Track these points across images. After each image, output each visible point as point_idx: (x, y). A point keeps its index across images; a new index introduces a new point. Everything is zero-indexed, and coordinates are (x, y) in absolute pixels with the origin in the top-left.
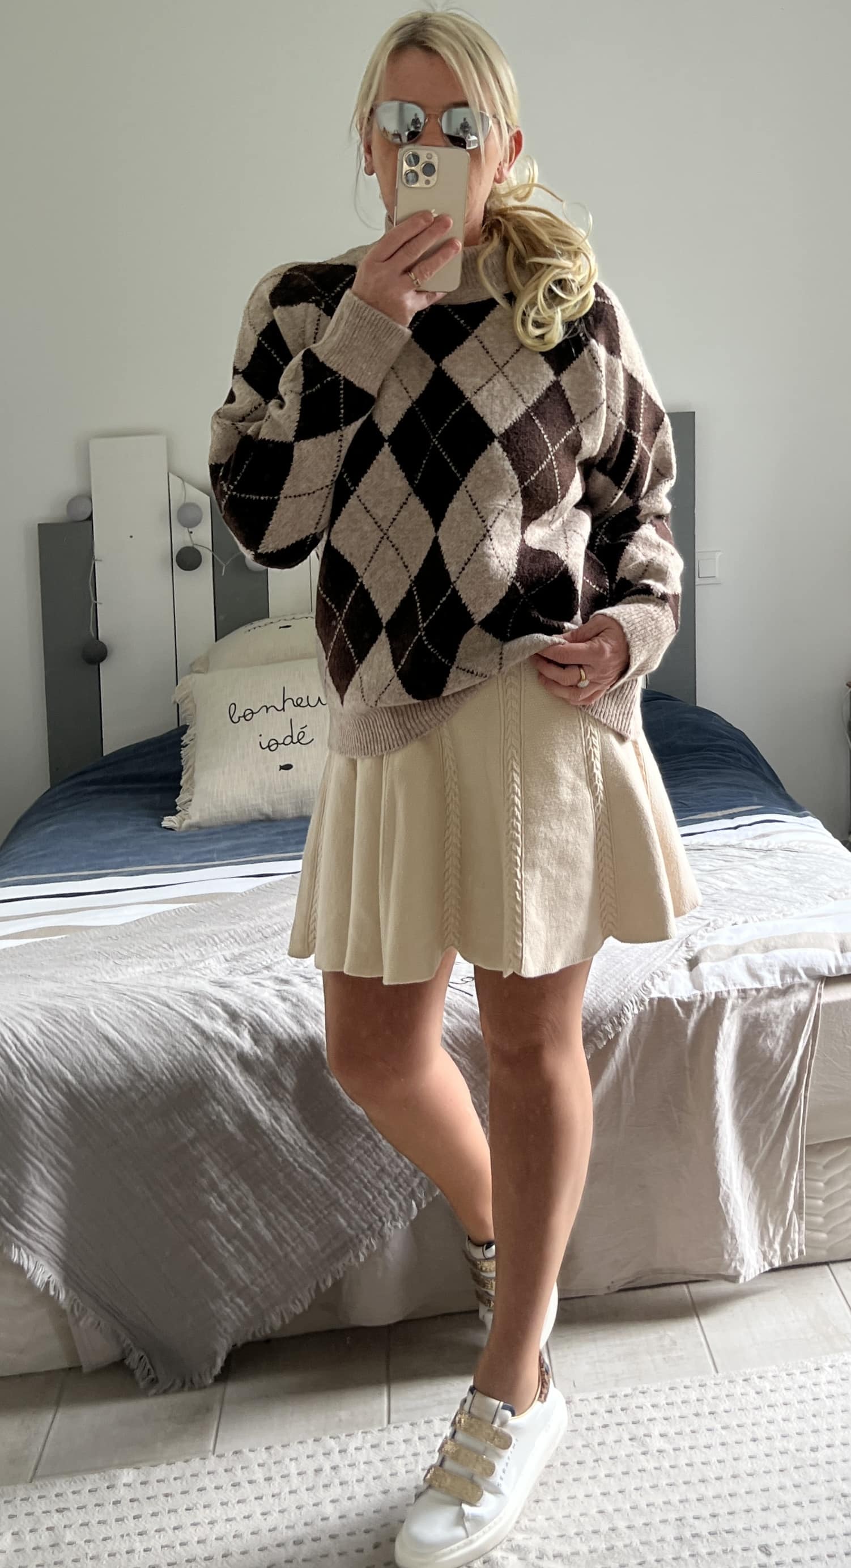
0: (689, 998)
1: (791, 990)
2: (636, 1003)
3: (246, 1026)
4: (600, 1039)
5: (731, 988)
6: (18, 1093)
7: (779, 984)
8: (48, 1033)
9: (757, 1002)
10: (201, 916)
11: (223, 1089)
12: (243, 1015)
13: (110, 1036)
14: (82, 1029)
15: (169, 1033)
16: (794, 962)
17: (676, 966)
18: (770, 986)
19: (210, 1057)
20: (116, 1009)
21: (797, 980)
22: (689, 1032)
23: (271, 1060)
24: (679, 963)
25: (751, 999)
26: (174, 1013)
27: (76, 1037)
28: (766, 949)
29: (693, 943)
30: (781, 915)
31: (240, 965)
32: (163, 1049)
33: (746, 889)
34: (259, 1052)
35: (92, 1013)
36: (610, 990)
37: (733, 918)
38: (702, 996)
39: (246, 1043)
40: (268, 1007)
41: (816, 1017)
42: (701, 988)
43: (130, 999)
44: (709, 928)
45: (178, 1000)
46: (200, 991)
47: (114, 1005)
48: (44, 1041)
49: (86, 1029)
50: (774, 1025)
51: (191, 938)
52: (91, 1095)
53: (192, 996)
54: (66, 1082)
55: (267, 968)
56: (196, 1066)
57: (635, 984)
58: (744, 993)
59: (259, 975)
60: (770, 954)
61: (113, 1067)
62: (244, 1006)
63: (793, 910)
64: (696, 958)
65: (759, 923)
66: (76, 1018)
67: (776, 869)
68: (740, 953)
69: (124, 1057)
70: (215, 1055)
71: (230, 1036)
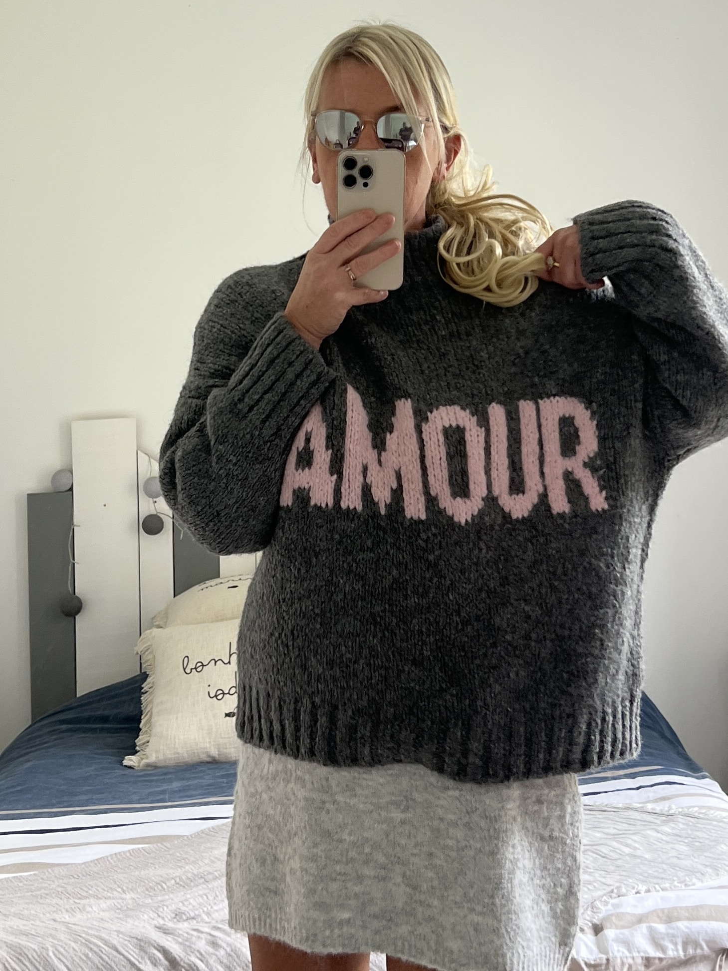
0: (595, 961)
1: (693, 960)
5: (635, 954)
7: (681, 955)
10: (152, 858)
12: (182, 963)
14: (41, 969)
16: (696, 935)
18: (672, 956)
20: (71, 950)
21: (699, 951)
24: (585, 928)
25: (654, 967)
26: (121, 957)
28: (669, 920)
29: (598, 909)
33: (647, 856)
35: (51, 954)
37: (636, 886)
38: (608, 960)
42: (606, 953)
43: (84, 941)
44: (614, 895)
45: (126, 945)
46: (146, 937)
47: (70, 947)
53: (138, 942)
58: (648, 961)
60: (674, 924)
62: (182, 955)
63: (694, 880)
64: (601, 924)
65: (662, 893)
66: (36, 957)
67: (677, 836)
68: (644, 922)
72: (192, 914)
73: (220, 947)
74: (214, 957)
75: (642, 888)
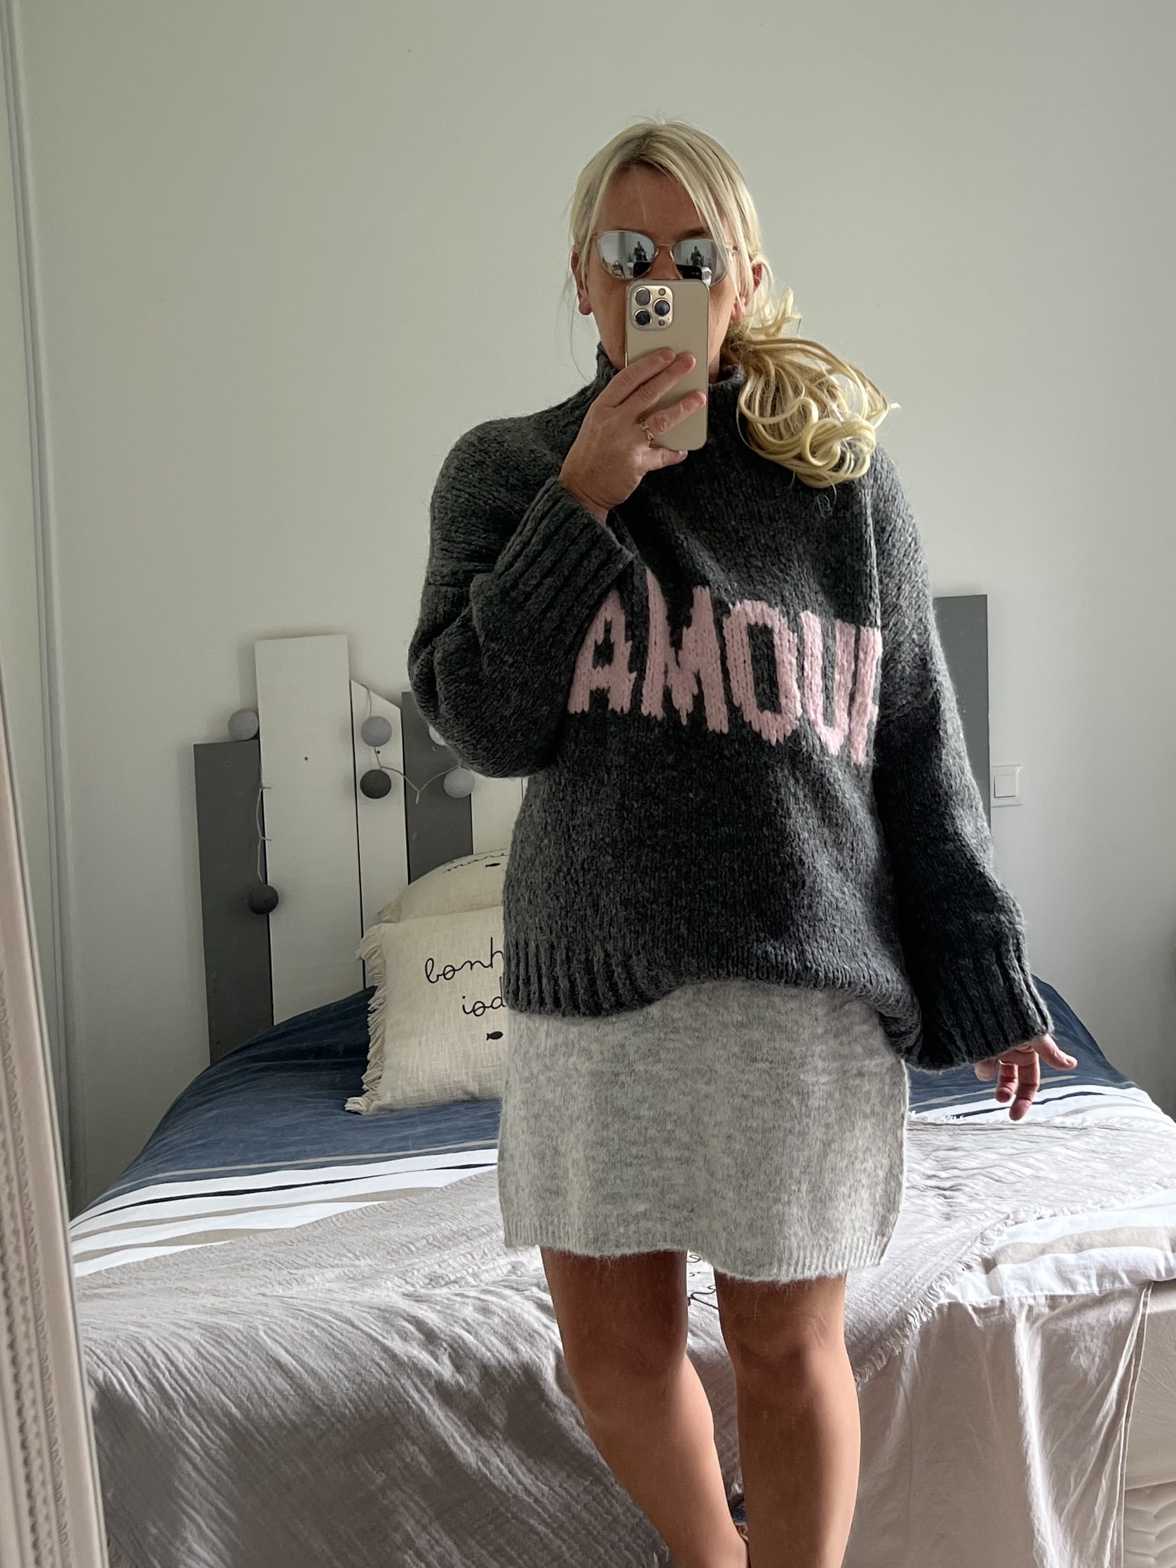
0: (986, 1304)
1: (1111, 1298)
2: (923, 1310)
5: (1038, 1293)
6: (172, 1429)
7: (1096, 1290)
8: (207, 1357)
9: (1069, 1313)
10: (393, 1215)
11: (418, 1425)
12: (442, 1336)
13: (282, 1360)
14: (249, 1353)
15: (354, 1358)
16: (1114, 1264)
17: (969, 1267)
18: (1084, 1293)
19: (402, 1387)
20: (289, 1328)
21: (1117, 1285)
22: (988, 1345)
23: (476, 1390)
24: (973, 1265)
25: (1061, 1309)
26: (359, 1333)
28: (1080, 1248)
29: (989, 1239)
30: (1098, 1207)
32: (346, 1376)
33: (1054, 1176)
34: (461, 1381)
35: (262, 1333)
36: (890, 1296)
37: (1039, 1210)
38: (1002, 1302)
39: (446, 1370)
40: (473, 1328)
41: (1141, 1329)
42: (1000, 1293)
43: (307, 1317)
44: (1010, 1222)
45: (364, 1318)
46: (391, 1306)
47: (287, 1323)
48: (203, 1366)
49: (254, 1352)
50: (1088, 1338)
51: (381, 1244)
52: (259, 1432)
53: (380, 1312)
54: (229, 1415)
56: (385, 1397)
57: (920, 1288)
58: (1053, 1301)
60: (1085, 1254)
61: (286, 1399)
62: (442, 1325)
63: (1113, 1201)
64: (994, 1259)
65: (1070, 1217)
66: (241, 1338)
67: (1093, 1151)
68: (1049, 1253)
69: (299, 1386)
70: (409, 1385)
71: (426, 1361)
72: (453, 1278)
73: (494, 1313)
74: (486, 1327)
75: (1046, 1212)
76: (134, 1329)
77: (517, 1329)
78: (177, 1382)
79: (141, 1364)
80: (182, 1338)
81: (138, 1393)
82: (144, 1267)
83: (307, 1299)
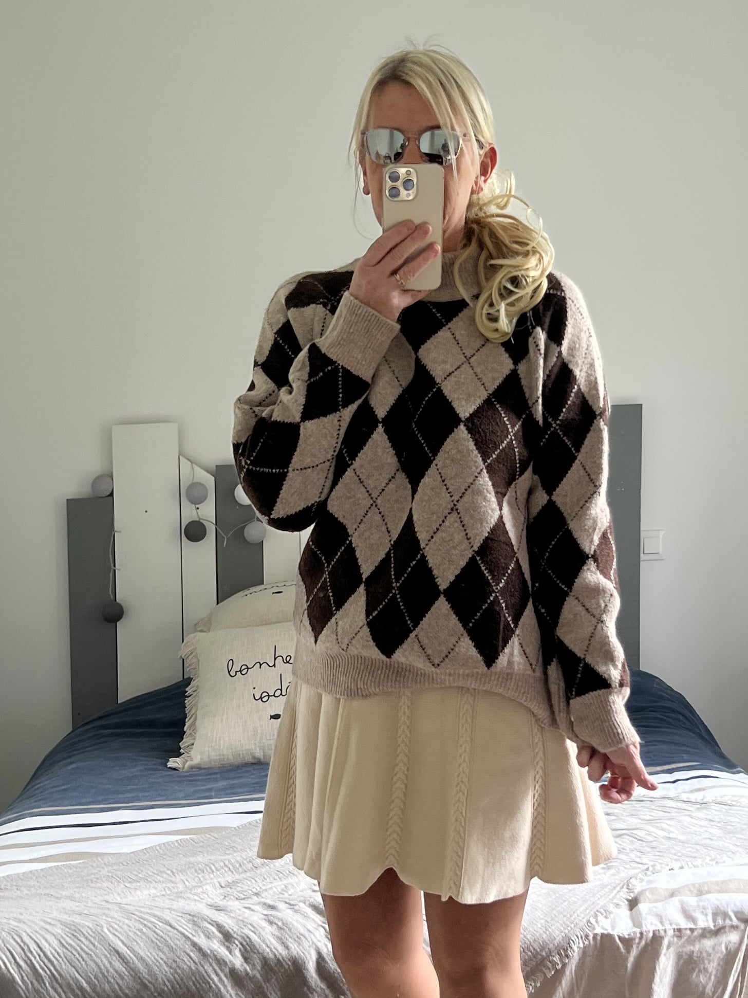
0: (629, 935)
1: (722, 931)
2: (582, 938)
3: (237, 946)
4: (549, 969)
5: (668, 927)
7: (711, 925)
8: (67, 946)
9: (691, 941)
10: (200, 846)
12: (235, 936)
13: (120, 950)
14: (96, 944)
15: (172, 950)
16: (726, 906)
17: (617, 905)
18: (703, 926)
19: (206, 972)
20: (125, 927)
21: (728, 922)
22: (629, 965)
24: (621, 903)
25: (685, 938)
26: (175, 931)
27: (91, 950)
28: (700, 893)
29: (633, 885)
30: (714, 863)
31: (233, 891)
32: (166, 963)
33: (682, 838)
34: (248, 969)
35: (106, 930)
36: (558, 925)
37: (670, 864)
38: (641, 934)
39: (237, 961)
40: (257, 930)
41: (745, 956)
42: (640, 927)
43: (137, 918)
44: (649, 873)
45: (179, 921)
46: (199, 913)
47: (124, 923)
48: (63, 952)
49: (100, 943)
50: (706, 962)
51: (191, 866)
53: (191, 917)
54: (81, 988)
55: (257, 894)
56: (194, 979)
57: (581, 921)
58: (679, 932)
59: (250, 901)
60: (703, 897)
61: (122, 978)
62: (235, 928)
63: (726, 858)
64: (636, 899)
65: (694, 869)
66: (91, 933)
67: (711, 820)
68: (676, 896)
69: (131, 969)
70: (210, 970)
71: (223, 954)
75: (676, 865)
76: (15, 923)
77: (289, 932)
78: (44, 963)
79: (19, 950)
80: (49, 931)
81: (16, 970)
82: (22, 877)
83: (138, 906)
